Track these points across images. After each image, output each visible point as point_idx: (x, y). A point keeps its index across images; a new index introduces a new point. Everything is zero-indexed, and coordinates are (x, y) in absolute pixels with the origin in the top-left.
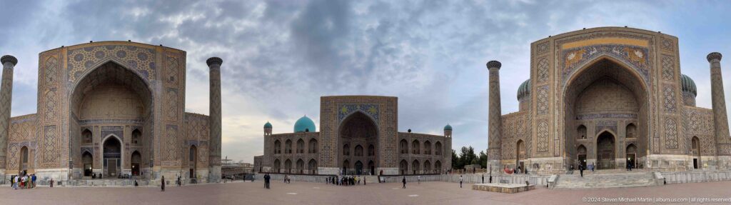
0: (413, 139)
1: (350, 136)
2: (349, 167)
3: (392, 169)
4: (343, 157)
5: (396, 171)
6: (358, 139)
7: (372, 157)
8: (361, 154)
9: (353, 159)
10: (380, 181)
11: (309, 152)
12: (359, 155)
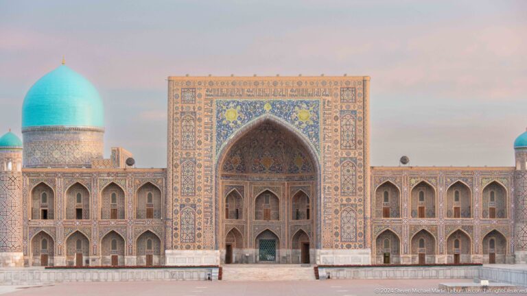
0: (414, 182)
1: (243, 169)
2: (240, 246)
3: (355, 251)
4: (225, 224)
5: (365, 256)
6: (264, 176)
7: (303, 223)
8: (272, 212)
9: (251, 224)
10: (317, 277)
11: (138, 216)
12: (267, 216)
